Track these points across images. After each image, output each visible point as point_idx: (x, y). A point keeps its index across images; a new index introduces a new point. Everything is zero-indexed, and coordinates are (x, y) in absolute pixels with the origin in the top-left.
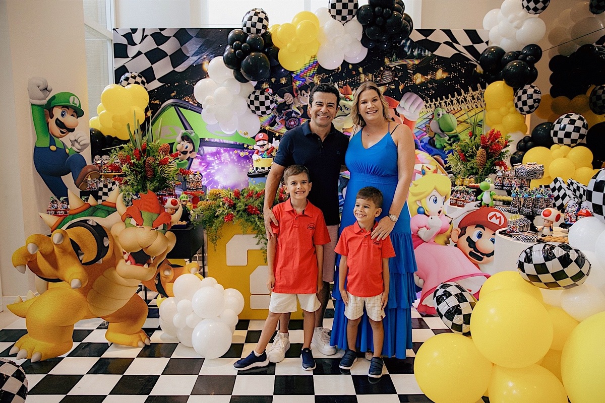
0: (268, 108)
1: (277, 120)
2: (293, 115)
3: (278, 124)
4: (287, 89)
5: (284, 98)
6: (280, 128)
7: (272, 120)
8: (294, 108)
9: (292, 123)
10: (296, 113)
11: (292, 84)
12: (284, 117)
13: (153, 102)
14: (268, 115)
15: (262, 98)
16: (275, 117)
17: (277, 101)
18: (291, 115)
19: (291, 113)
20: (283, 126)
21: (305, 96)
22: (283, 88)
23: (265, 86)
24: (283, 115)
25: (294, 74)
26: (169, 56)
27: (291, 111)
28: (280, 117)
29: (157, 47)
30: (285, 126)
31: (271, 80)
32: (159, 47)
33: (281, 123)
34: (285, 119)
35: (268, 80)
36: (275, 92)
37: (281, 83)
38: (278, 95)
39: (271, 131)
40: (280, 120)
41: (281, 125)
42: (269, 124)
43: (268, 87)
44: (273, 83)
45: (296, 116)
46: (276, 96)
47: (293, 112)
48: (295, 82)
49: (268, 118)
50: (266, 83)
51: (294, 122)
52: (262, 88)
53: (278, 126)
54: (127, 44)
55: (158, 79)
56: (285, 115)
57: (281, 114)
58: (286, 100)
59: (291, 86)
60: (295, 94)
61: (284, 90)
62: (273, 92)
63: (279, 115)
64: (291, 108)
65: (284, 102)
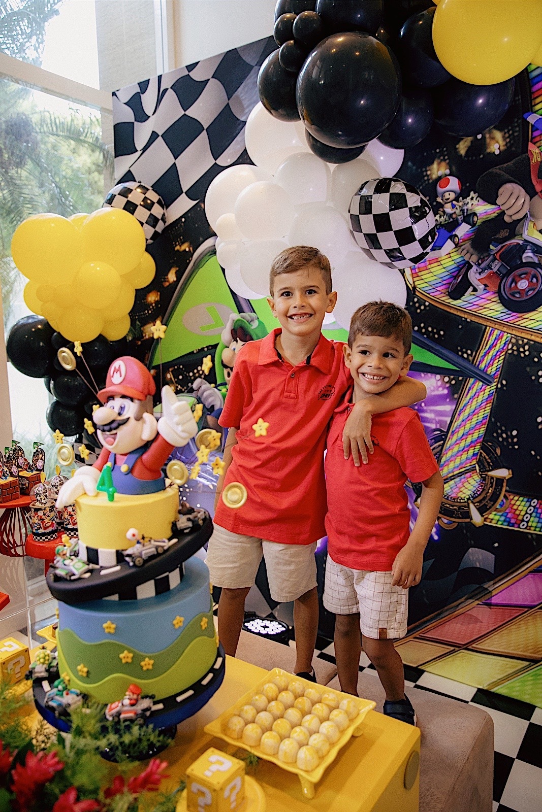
0: (405, 236)
1: (474, 276)
2: (528, 256)
3: (475, 290)
4: (507, 171)
6: (481, 302)
7: (455, 277)
8: (532, 234)
9: (523, 284)
10: (539, 250)
11: (525, 149)
12: (496, 266)
13: (177, 248)
14: (415, 260)
15: (381, 203)
16: (465, 266)
17: (475, 214)
18: (521, 259)
19: (521, 249)
20: (489, 296)
22: (496, 170)
23: (438, 170)
24: (495, 259)
25: (535, 112)
26: (205, 131)
27: (521, 242)
28: (482, 266)
29: (183, 113)
30: (497, 295)
31: (456, 149)
32: (187, 113)
33: (486, 286)
34: (498, 270)
35: (445, 149)
36: (468, 185)
37: (488, 151)
38: (477, 194)
39: (452, 311)
40: (483, 275)
41: (485, 292)
42: (448, 292)
43: (448, 171)
44: (461, 155)
45: (537, 262)
46: (472, 199)
47: (528, 247)
48: (537, 142)
49: (444, 270)
50: (439, 161)
51: (530, 280)
52: (430, 178)
53: (475, 297)
54: (133, 120)
55: (186, 193)
56: (498, 258)
57: (487, 254)
58: (503, 208)
59: (524, 156)
60: (534, 182)
61: (499, 175)
62: (462, 186)
63: (478, 261)
64: (522, 234)
65: (496, 214)
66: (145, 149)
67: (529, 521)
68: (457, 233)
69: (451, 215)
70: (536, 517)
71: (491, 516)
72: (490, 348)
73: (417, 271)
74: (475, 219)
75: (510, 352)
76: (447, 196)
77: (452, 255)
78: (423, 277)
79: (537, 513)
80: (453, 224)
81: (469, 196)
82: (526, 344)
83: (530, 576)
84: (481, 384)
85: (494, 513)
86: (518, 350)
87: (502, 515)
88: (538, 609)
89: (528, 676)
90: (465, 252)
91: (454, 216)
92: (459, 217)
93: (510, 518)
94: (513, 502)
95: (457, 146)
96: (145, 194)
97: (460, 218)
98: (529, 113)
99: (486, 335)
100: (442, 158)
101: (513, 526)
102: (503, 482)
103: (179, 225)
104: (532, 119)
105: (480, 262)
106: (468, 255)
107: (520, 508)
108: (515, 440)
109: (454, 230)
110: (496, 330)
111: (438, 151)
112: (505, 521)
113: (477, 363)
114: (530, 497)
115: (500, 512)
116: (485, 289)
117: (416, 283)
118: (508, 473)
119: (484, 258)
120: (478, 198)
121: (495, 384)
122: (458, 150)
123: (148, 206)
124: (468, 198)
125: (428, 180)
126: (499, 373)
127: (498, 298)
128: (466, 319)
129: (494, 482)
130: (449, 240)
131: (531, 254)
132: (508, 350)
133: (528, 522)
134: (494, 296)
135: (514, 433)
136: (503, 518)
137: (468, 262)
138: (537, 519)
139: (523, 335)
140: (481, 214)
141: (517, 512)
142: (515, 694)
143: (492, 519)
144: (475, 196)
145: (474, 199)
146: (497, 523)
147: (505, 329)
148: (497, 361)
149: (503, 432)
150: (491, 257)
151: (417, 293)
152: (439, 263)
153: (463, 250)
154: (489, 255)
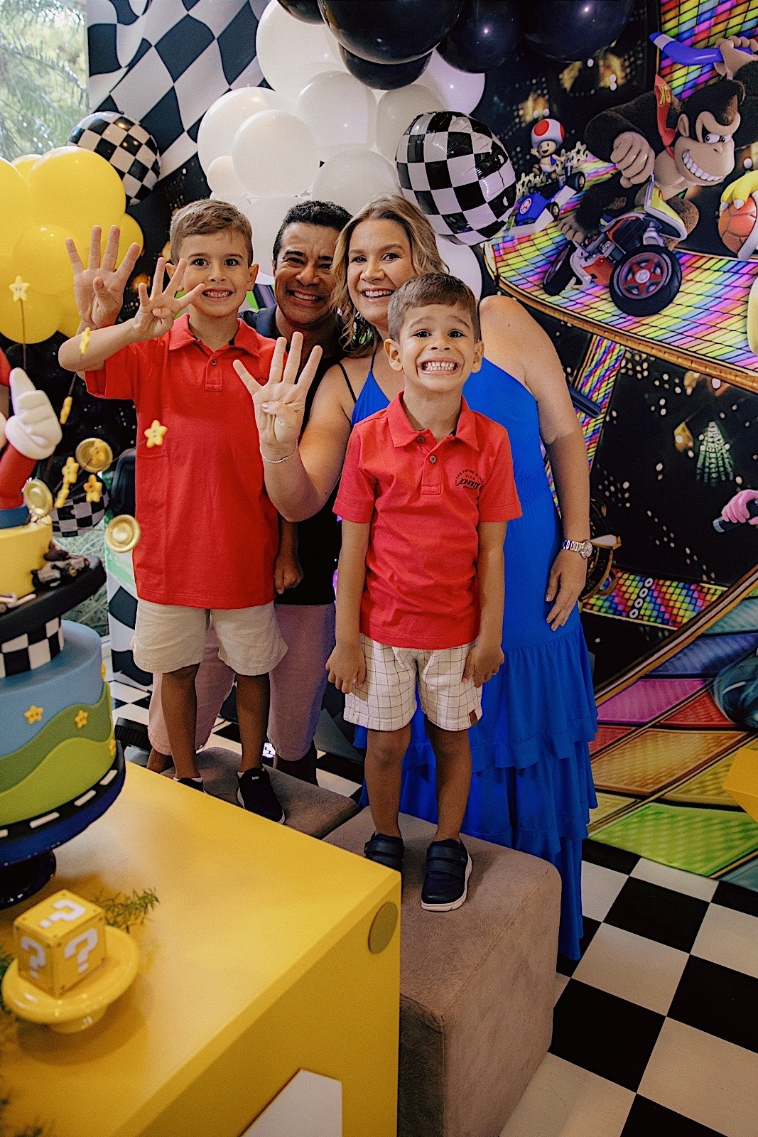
1: (578, 262)
2: (650, 236)
3: (579, 282)
4: (626, 114)
5: (614, 157)
6: (587, 300)
7: (556, 262)
8: (656, 205)
9: (643, 276)
10: (666, 229)
11: (651, 85)
12: (608, 249)
16: (566, 248)
17: (581, 174)
18: (641, 240)
19: (641, 226)
20: (597, 291)
21: (713, 138)
22: (610, 112)
23: (533, 109)
24: (606, 239)
25: (665, 33)
26: (215, 41)
27: (642, 217)
28: (590, 248)
29: (186, 13)
30: (607, 290)
31: (559, 80)
32: (192, 13)
33: (594, 276)
34: (610, 255)
35: (544, 79)
36: (573, 132)
37: (602, 84)
38: (585, 146)
39: (547, 311)
40: (590, 262)
41: (593, 285)
42: (543, 283)
43: (547, 112)
44: (565, 89)
45: (662, 245)
46: (578, 152)
47: (651, 224)
48: (666, 75)
49: (538, 253)
50: (536, 96)
51: (652, 270)
52: (522, 120)
53: (578, 291)
54: (115, 21)
55: (188, 132)
56: (611, 237)
57: (596, 232)
58: (619, 167)
59: (648, 94)
60: (662, 132)
61: (615, 120)
62: (565, 133)
63: (584, 242)
64: (643, 205)
65: (609, 176)
66: (131, 66)
67: (641, 608)
68: (556, 201)
69: (550, 174)
70: (650, 602)
71: (592, 601)
72: (597, 366)
73: (502, 252)
74: (582, 181)
75: (623, 371)
76: (544, 146)
77: (549, 231)
78: (510, 262)
79: (652, 596)
80: (551, 188)
81: (574, 148)
82: (645, 360)
83: (639, 682)
84: (583, 415)
85: (597, 596)
86: (634, 369)
87: (606, 600)
88: (649, 727)
89: (632, 817)
90: (567, 227)
91: (554, 176)
92: (560, 178)
93: (617, 604)
94: (621, 582)
95: (561, 76)
96: (127, 130)
97: (562, 179)
98: (655, 34)
99: (592, 347)
100: (539, 92)
101: (621, 615)
102: (609, 554)
103: (178, 179)
104: (661, 42)
105: (587, 242)
106: (571, 232)
107: (631, 590)
108: (627, 495)
109: (553, 195)
110: (606, 340)
111: (534, 81)
112: (610, 607)
113: (580, 386)
114: (644, 575)
115: (605, 594)
116: (592, 282)
117: (500, 270)
118: (615, 542)
119: (592, 237)
120: (587, 152)
121: (602, 416)
122: (562, 82)
123: (132, 147)
124: (573, 151)
125: (520, 123)
126: (608, 400)
127: (608, 295)
128: (566, 323)
129: (598, 554)
130: (546, 209)
131: (654, 234)
132: (621, 368)
133: (639, 609)
134: (603, 292)
135: (626, 485)
136: (607, 604)
137: (571, 242)
138: (651, 606)
139: (641, 348)
140: (589, 174)
141: (627, 596)
142: (615, 842)
143: (594, 605)
144: (582, 148)
145: (582, 152)
146: (599, 611)
147: (617, 339)
148: (606, 383)
149: (611, 484)
150: (602, 236)
151: (501, 285)
152: (531, 243)
153: (565, 224)
154: (599, 235)
